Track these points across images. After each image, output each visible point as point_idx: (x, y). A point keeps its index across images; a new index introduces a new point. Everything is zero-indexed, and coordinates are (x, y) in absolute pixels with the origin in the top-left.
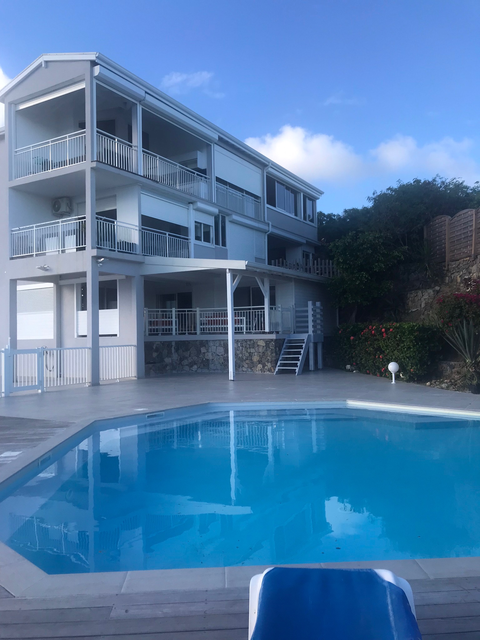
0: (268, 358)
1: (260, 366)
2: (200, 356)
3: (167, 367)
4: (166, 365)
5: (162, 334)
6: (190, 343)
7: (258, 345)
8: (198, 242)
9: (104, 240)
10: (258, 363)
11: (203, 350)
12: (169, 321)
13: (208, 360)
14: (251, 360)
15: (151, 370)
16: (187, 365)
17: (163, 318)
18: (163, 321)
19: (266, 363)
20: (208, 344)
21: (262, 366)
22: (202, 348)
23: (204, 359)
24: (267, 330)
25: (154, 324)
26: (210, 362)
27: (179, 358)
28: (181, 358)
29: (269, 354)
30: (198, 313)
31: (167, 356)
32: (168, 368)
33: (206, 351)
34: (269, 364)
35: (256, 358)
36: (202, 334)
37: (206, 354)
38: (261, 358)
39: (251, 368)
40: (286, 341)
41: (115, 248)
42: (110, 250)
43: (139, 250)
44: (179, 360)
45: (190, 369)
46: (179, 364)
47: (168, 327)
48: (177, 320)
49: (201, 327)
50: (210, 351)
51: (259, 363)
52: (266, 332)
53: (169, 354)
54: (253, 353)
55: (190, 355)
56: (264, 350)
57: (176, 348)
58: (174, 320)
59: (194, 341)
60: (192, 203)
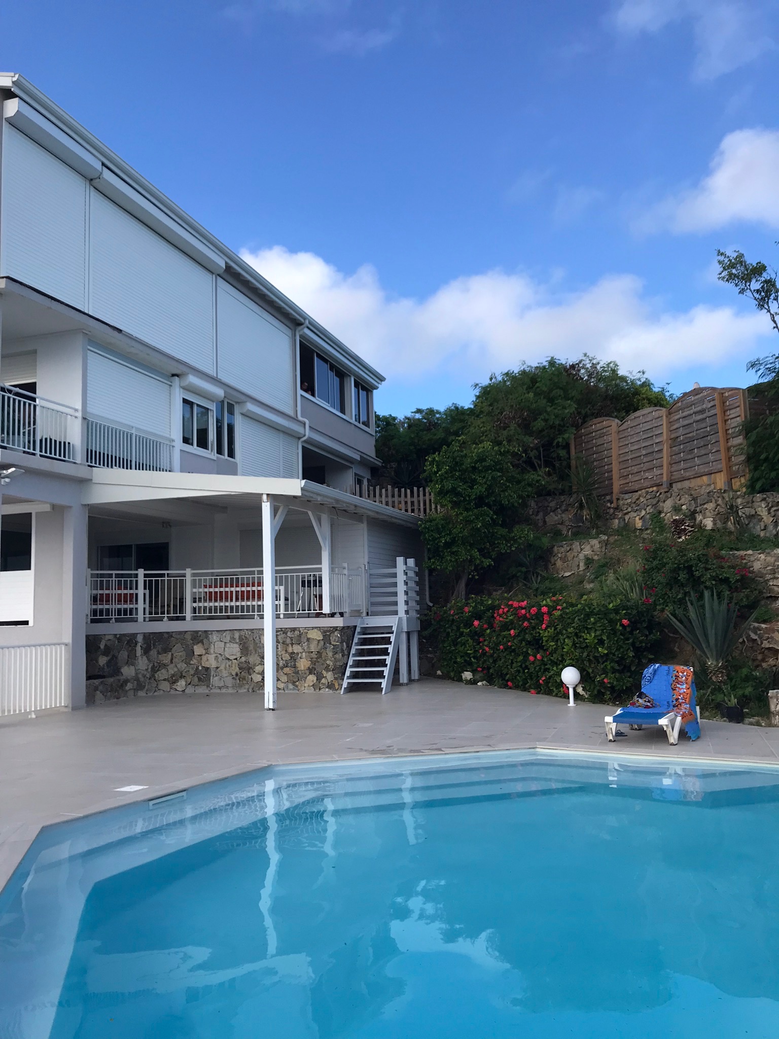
0: (328, 662)
1: (312, 678)
2: (192, 662)
3: (126, 685)
4: (126, 681)
5: (117, 620)
6: (172, 636)
7: (308, 640)
8: (187, 447)
9: (14, 434)
10: (308, 672)
11: (198, 650)
12: (131, 595)
13: (207, 669)
14: (295, 667)
15: (98, 692)
16: (165, 680)
17: (120, 589)
18: (120, 595)
19: (324, 672)
20: (207, 637)
21: (315, 679)
22: (195, 647)
23: (200, 668)
24: (326, 609)
25: (102, 600)
26: (212, 672)
27: (150, 667)
28: (154, 665)
29: (330, 654)
30: (188, 580)
31: (127, 663)
32: (129, 686)
33: (204, 652)
34: (330, 673)
35: (303, 664)
36: (195, 618)
37: (204, 658)
38: (314, 663)
39: (294, 683)
40: (358, 630)
41: (34, 449)
42: (24, 452)
43: (79, 457)
44: (150, 670)
45: (171, 688)
46: (150, 679)
47: (128, 606)
48: (147, 592)
49: (195, 605)
50: (212, 651)
51: (310, 673)
52: (325, 614)
53: (131, 660)
54: (298, 654)
55: (172, 659)
56: (319, 647)
57: (144, 646)
58: (141, 591)
59: (180, 633)
60: (177, 375)
